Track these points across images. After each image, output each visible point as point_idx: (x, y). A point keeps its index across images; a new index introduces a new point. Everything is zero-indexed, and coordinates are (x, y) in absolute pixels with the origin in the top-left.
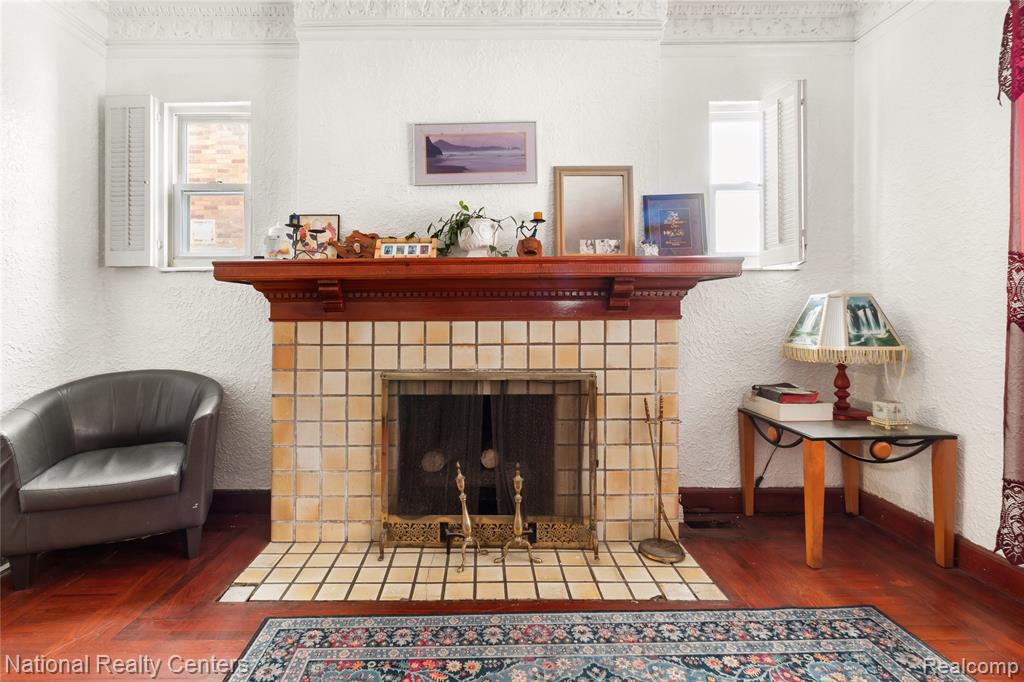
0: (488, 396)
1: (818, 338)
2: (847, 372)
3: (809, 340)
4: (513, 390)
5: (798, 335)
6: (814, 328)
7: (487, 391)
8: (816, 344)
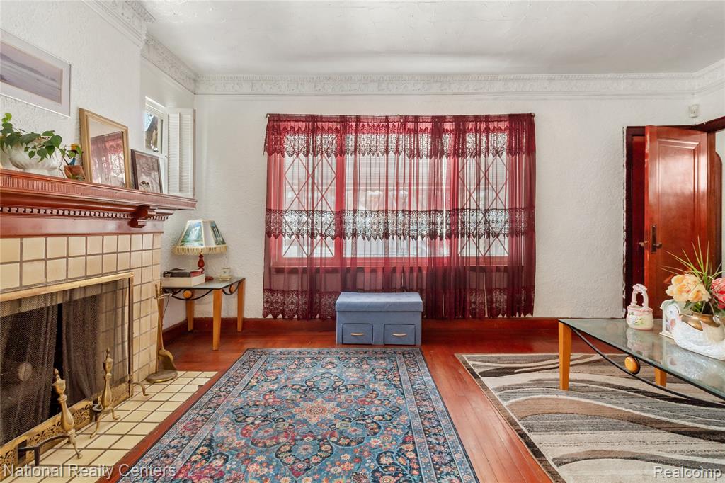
0: (61, 304)
1: (203, 242)
2: (203, 258)
3: (196, 244)
4: (77, 296)
5: (187, 242)
6: (198, 237)
7: (60, 301)
8: (202, 245)
